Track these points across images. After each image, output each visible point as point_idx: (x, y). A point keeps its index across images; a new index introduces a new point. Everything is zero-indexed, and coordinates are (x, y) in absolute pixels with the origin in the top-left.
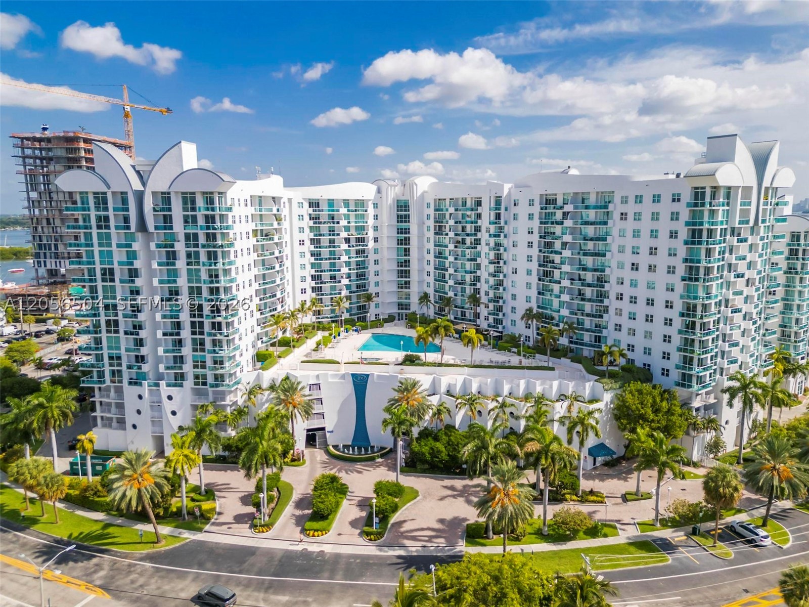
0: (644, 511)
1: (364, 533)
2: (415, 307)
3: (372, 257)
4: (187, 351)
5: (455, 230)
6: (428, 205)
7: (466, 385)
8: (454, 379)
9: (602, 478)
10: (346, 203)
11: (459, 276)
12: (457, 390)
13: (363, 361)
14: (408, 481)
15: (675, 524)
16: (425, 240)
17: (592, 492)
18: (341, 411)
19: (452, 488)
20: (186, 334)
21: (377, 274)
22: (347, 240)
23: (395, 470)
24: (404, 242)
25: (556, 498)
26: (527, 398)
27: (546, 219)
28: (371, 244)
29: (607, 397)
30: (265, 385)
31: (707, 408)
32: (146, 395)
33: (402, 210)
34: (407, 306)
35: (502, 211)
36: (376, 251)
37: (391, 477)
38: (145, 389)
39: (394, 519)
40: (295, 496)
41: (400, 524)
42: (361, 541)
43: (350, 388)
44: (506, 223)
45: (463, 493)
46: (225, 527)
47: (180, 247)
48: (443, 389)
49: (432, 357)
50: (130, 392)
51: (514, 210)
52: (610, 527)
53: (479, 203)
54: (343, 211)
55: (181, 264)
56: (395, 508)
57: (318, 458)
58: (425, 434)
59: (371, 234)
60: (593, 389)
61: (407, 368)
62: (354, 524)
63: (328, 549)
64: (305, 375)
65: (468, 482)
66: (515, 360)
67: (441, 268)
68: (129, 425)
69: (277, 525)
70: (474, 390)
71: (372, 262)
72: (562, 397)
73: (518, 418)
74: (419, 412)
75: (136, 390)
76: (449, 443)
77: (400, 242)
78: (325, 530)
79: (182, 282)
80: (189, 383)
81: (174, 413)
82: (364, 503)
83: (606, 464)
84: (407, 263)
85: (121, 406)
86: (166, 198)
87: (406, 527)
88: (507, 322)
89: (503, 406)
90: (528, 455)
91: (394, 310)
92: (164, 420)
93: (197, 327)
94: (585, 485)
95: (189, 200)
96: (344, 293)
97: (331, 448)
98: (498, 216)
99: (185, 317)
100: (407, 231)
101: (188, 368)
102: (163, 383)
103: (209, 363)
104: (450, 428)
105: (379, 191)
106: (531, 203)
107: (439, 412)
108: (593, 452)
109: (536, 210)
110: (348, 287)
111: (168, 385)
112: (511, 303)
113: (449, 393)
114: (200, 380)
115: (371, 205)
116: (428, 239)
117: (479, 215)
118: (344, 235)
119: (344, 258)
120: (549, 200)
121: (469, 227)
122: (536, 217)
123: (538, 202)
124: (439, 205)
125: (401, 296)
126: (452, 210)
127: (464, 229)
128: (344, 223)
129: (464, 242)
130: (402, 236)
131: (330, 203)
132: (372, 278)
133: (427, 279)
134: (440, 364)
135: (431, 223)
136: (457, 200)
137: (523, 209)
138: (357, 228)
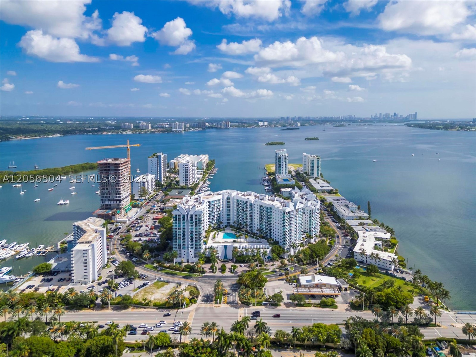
0: (274, 267)
1: (231, 273)
2: (232, 223)
4: (194, 243)
5: (242, 207)
6: (235, 199)
7: (246, 246)
8: (243, 245)
9: (269, 262)
10: (216, 201)
11: (243, 217)
12: (244, 248)
13: (225, 242)
14: (236, 265)
15: (278, 268)
17: (266, 265)
18: (222, 253)
19: (244, 265)
20: (194, 239)
21: (222, 215)
23: (234, 263)
24: (229, 207)
25: (260, 266)
26: (256, 248)
27: (261, 210)
28: (221, 209)
29: (270, 248)
30: (207, 248)
31: (288, 248)
32: (186, 251)
33: (229, 199)
34: (230, 223)
36: (222, 210)
37: (233, 264)
38: (186, 250)
39: (235, 270)
40: (218, 268)
41: (237, 271)
43: (224, 248)
44: (253, 208)
45: (246, 266)
46: (208, 273)
47: (194, 224)
48: (241, 247)
49: (239, 240)
50: (183, 251)
51: (254, 206)
52: (268, 269)
53: (247, 202)
54: (216, 202)
55: (194, 227)
56: (235, 269)
58: (239, 256)
59: (221, 206)
60: (268, 246)
61: (234, 243)
62: (229, 272)
63: (226, 275)
64: (215, 245)
65: (247, 264)
66: (255, 240)
67: (238, 214)
68: (182, 257)
69: (217, 272)
70: (247, 248)
71: (221, 213)
72: (262, 248)
73: (254, 253)
74: (237, 252)
75: (184, 250)
76: (243, 258)
77: (228, 207)
78: (225, 273)
79: (194, 230)
80: (194, 248)
81: (191, 254)
82: (229, 269)
83: (270, 260)
84: (230, 212)
85: (181, 253)
86: (192, 216)
87: (238, 272)
88: (253, 230)
89: (252, 250)
90: (256, 259)
91: (226, 224)
92: (189, 256)
93: (196, 238)
94: (265, 263)
95: (196, 216)
96: (216, 221)
97: (220, 259)
98: (251, 207)
99: (194, 236)
100: (230, 205)
101: (194, 246)
103: (198, 245)
104: (243, 255)
105: (223, 196)
106: (258, 205)
107: (241, 252)
108: (268, 258)
109: (259, 207)
111: (190, 249)
112: (254, 225)
113: (242, 248)
114: (196, 248)
115: (221, 200)
116: (235, 207)
117: (247, 205)
118: (216, 208)
119: (215, 213)
120: (261, 206)
121: (245, 207)
122: (259, 208)
123: (259, 205)
124: (238, 201)
125: (228, 220)
126: (241, 203)
127: (244, 207)
128: (215, 205)
129: (244, 210)
130: (228, 206)
131: (213, 201)
132: (221, 217)
133: (235, 216)
134: (241, 242)
135: (236, 203)
136: (242, 201)
137: (256, 206)
138: (218, 206)
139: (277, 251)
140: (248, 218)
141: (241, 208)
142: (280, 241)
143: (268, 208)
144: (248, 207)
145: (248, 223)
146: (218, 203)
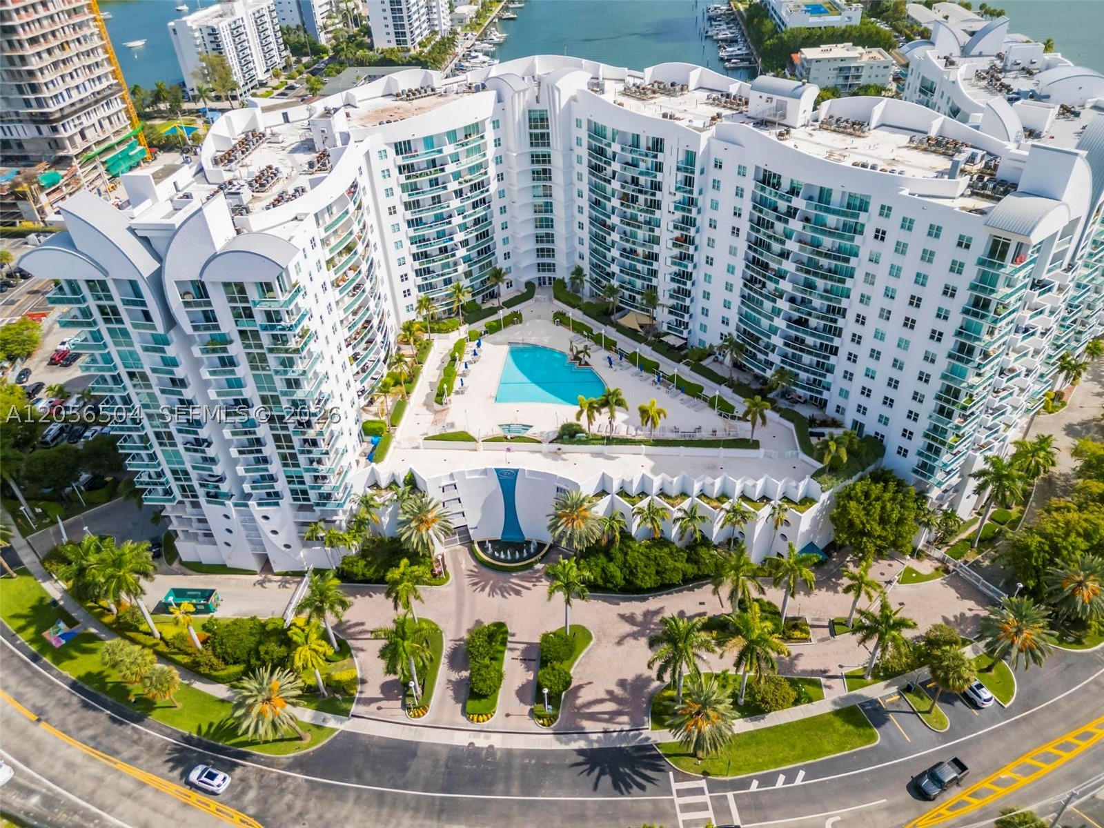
1: (535, 713)
2: (562, 272)
3: (496, 205)
4: (276, 468)
5: (623, 179)
6: (579, 125)
7: (644, 477)
8: (626, 467)
10: (452, 135)
11: (628, 245)
12: (634, 490)
16: (575, 176)
18: (486, 508)
19: (630, 619)
20: (270, 449)
21: (504, 227)
22: (459, 193)
24: (541, 170)
27: (764, 204)
28: (494, 187)
29: (825, 497)
30: (384, 483)
32: (234, 515)
33: (538, 124)
34: (551, 268)
35: (697, 175)
36: (502, 194)
38: (231, 509)
40: (447, 646)
41: (575, 691)
42: (533, 725)
43: (494, 484)
44: (701, 192)
45: (645, 628)
46: (374, 706)
47: (237, 350)
48: (615, 487)
49: (598, 421)
50: (211, 512)
52: (814, 684)
53: (658, 145)
54: (449, 149)
55: (243, 370)
57: (463, 566)
59: (492, 171)
60: (807, 488)
62: (521, 697)
63: (497, 741)
67: (600, 224)
68: (220, 541)
69: (434, 701)
70: (655, 491)
71: (496, 212)
75: (218, 509)
77: (536, 175)
78: (489, 712)
79: (252, 393)
80: (287, 500)
81: (275, 532)
82: (528, 655)
84: (548, 207)
85: (203, 523)
87: (582, 697)
88: (694, 326)
91: (533, 275)
92: (263, 539)
93: (283, 441)
95: (237, 288)
96: (462, 268)
97: (476, 546)
98: (689, 182)
99: (264, 432)
100: (546, 158)
101: (281, 486)
102: (252, 503)
103: (309, 478)
105: (500, 100)
106: (742, 172)
109: (749, 184)
110: (467, 260)
111: (259, 505)
112: (702, 304)
113: (623, 493)
114: (300, 495)
115: (489, 126)
116: (580, 177)
117: (659, 167)
118: (453, 186)
119: (457, 220)
120: (768, 179)
121: (642, 180)
122: (748, 195)
123: (751, 173)
124: (597, 132)
125: (541, 252)
126: (616, 147)
127: (635, 181)
128: (451, 168)
129: (635, 200)
130: (539, 167)
131: (429, 141)
132: (498, 235)
133: (579, 233)
134: (609, 441)
135: (584, 152)
136: (624, 134)
137: (728, 178)
138: (471, 170)
139: (878, 530)
140: (666, 251)
141: (616, 185)
142: (893, 440)
143: (823, 196)
144: (670, 178)
145: (664, 285)
146: (469, 152)
